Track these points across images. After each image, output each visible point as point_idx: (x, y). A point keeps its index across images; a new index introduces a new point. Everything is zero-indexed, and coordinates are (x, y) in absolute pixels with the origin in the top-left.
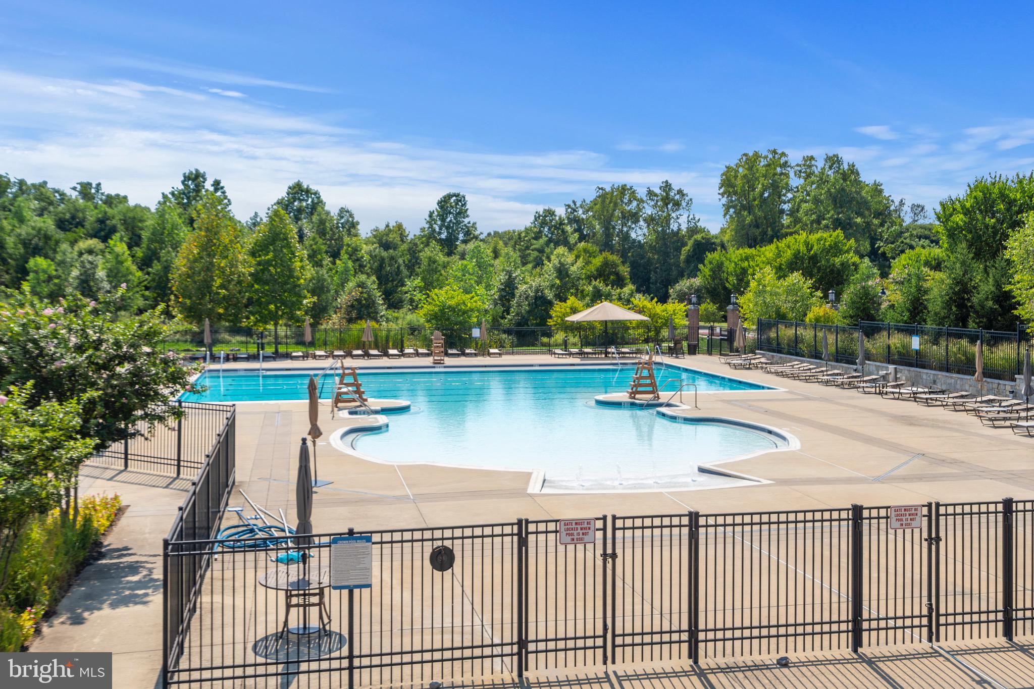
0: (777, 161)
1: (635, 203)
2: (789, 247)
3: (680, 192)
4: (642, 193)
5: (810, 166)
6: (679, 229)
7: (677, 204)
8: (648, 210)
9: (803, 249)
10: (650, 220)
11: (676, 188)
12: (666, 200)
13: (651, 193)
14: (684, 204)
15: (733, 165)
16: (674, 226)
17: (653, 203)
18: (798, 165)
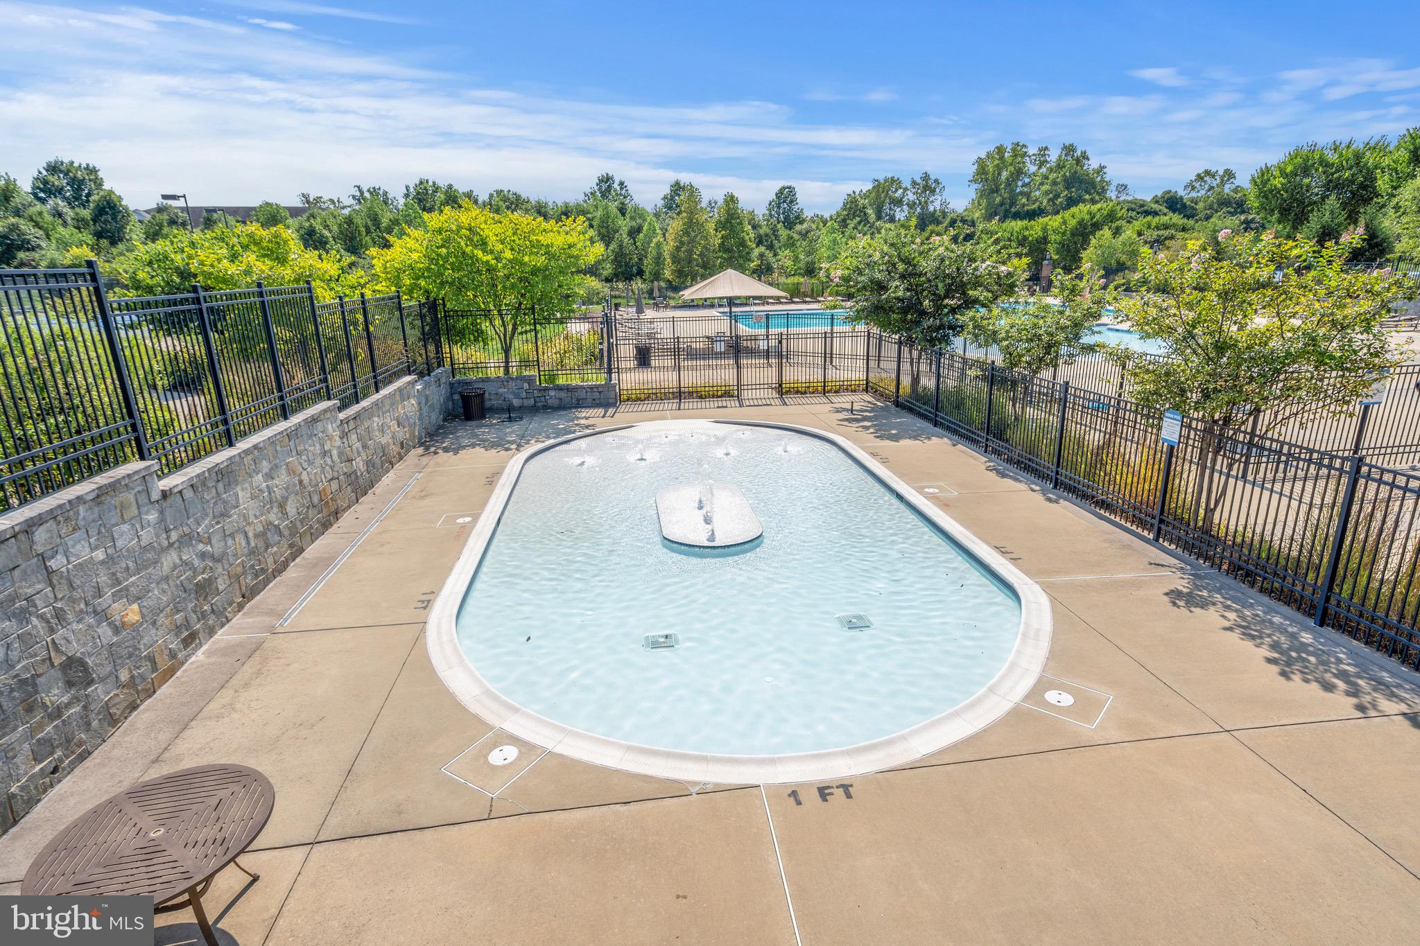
0: (1019, 151)
1: (900, 191)
2: (1073, 216)
3: (936, 181)
4: (907, 183)
5: (1044, 155)
6: (935, 211)
7: (933, 191)
8: (911, 197)
9: (1087, 217)
10: (912, 206)
11: (933, 177)
12: (926, 188)
13: (914, 183)
14: (938, 190)
15: (983, 157)
16: (931, 209)
17: (914, 190)
18: (1034, 155)
